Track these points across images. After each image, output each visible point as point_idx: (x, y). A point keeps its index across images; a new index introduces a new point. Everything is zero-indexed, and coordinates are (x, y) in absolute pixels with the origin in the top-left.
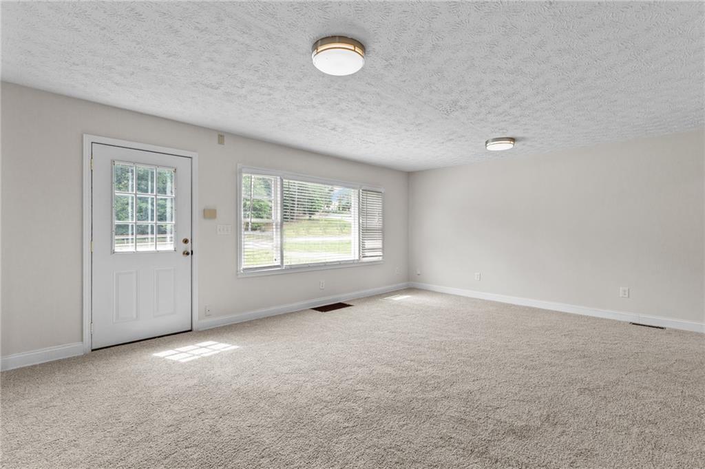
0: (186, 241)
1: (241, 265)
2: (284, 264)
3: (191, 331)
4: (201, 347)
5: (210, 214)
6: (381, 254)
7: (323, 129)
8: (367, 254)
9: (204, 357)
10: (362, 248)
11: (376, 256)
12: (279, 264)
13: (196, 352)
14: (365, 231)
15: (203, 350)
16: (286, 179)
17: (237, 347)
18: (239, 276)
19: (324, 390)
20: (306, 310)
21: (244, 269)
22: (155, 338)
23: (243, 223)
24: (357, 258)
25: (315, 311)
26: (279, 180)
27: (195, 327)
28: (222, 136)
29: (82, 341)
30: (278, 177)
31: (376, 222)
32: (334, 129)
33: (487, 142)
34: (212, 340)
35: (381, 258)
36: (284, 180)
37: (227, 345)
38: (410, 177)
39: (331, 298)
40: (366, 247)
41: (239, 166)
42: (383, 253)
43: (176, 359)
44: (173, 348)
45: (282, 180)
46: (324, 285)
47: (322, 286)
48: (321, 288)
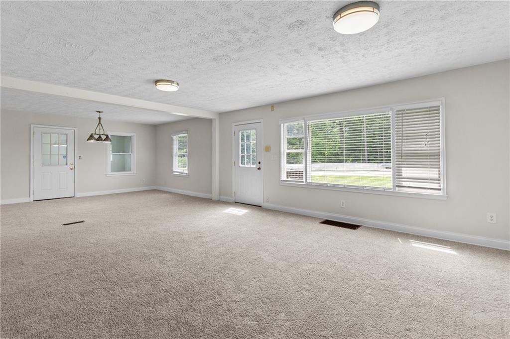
0: (259, 163)
1: (281, 178)
2: (308, 181)
3: (261, 207)
5: (268, 149)
12: (304, 180)
18: (281, 184)
23: (283, 153)
25: (322, 221)
28: (272, 106)
29: (232, 197)
45: (305, 123)
46: (344, 204)
47: (343, 205)
48: (341, 206)
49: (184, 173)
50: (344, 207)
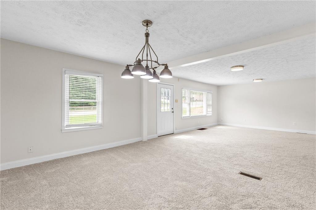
0: (172, 109)
1: (182, 116)
2: (191, 116)
5: (177, 101)
6: (211, 113)
8: (208, 113)
10: (207, 111)
11: (210, 114)
12: (189, 116)
14: (208, 106)
18: (182, 119)
20: (196, 130)
24: (206, 114)
27: (174, 133)
29: (157, 134)
31: (211, 103)
33: (253, 80)
35: (211, 115)
38: (219, 87)
39: (201, 126)
40: (208, 111)
41: (182, 87)
42: (212, 112)
50: (198, 123)
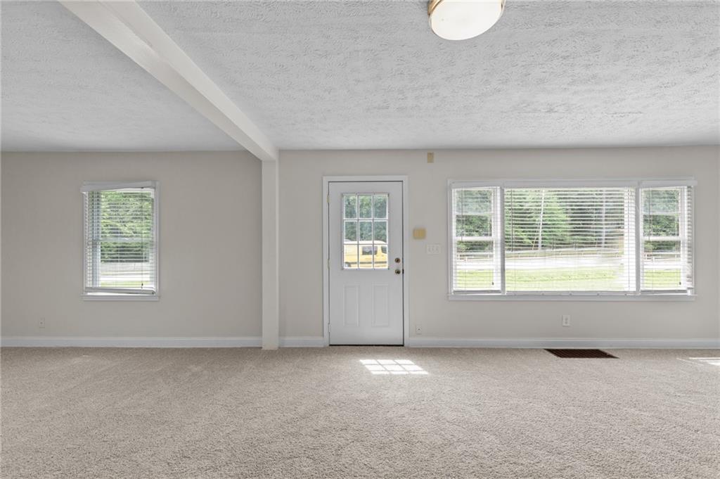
0: (398, 260)
1: (452, 287)
2: (507, 289)
3: (403, 346)
4: (398, 364)
5: (420, 234)
7: (536, 114)
9: (391, 375)
12: (499, 289)
13: (389, 368)
15: (398, 368)
16: (507, 187)
17: (425, 373)
18: (450, 298)
19: (474, 463)
20: (536, 350)
21: (455, 292)
22: (372, 345)
23: (453, 242)
24: (633, 288)
25: (548, 353)
26: (499, 191)
27: (407, 343)
28: (430, 153)
29: (323, 336)
30: (498, 187)
32: (551, 111)
34: (412, 360)
36: (506, 190)
37: (420, 369)
41: (449, 182)
43: (370, 369)
44: (376, 358)
45: (502, 191)
46: (568, 321)
47: (566, 323)
48: (564, 324)
49: (145, 292)
50: (568, 325)
